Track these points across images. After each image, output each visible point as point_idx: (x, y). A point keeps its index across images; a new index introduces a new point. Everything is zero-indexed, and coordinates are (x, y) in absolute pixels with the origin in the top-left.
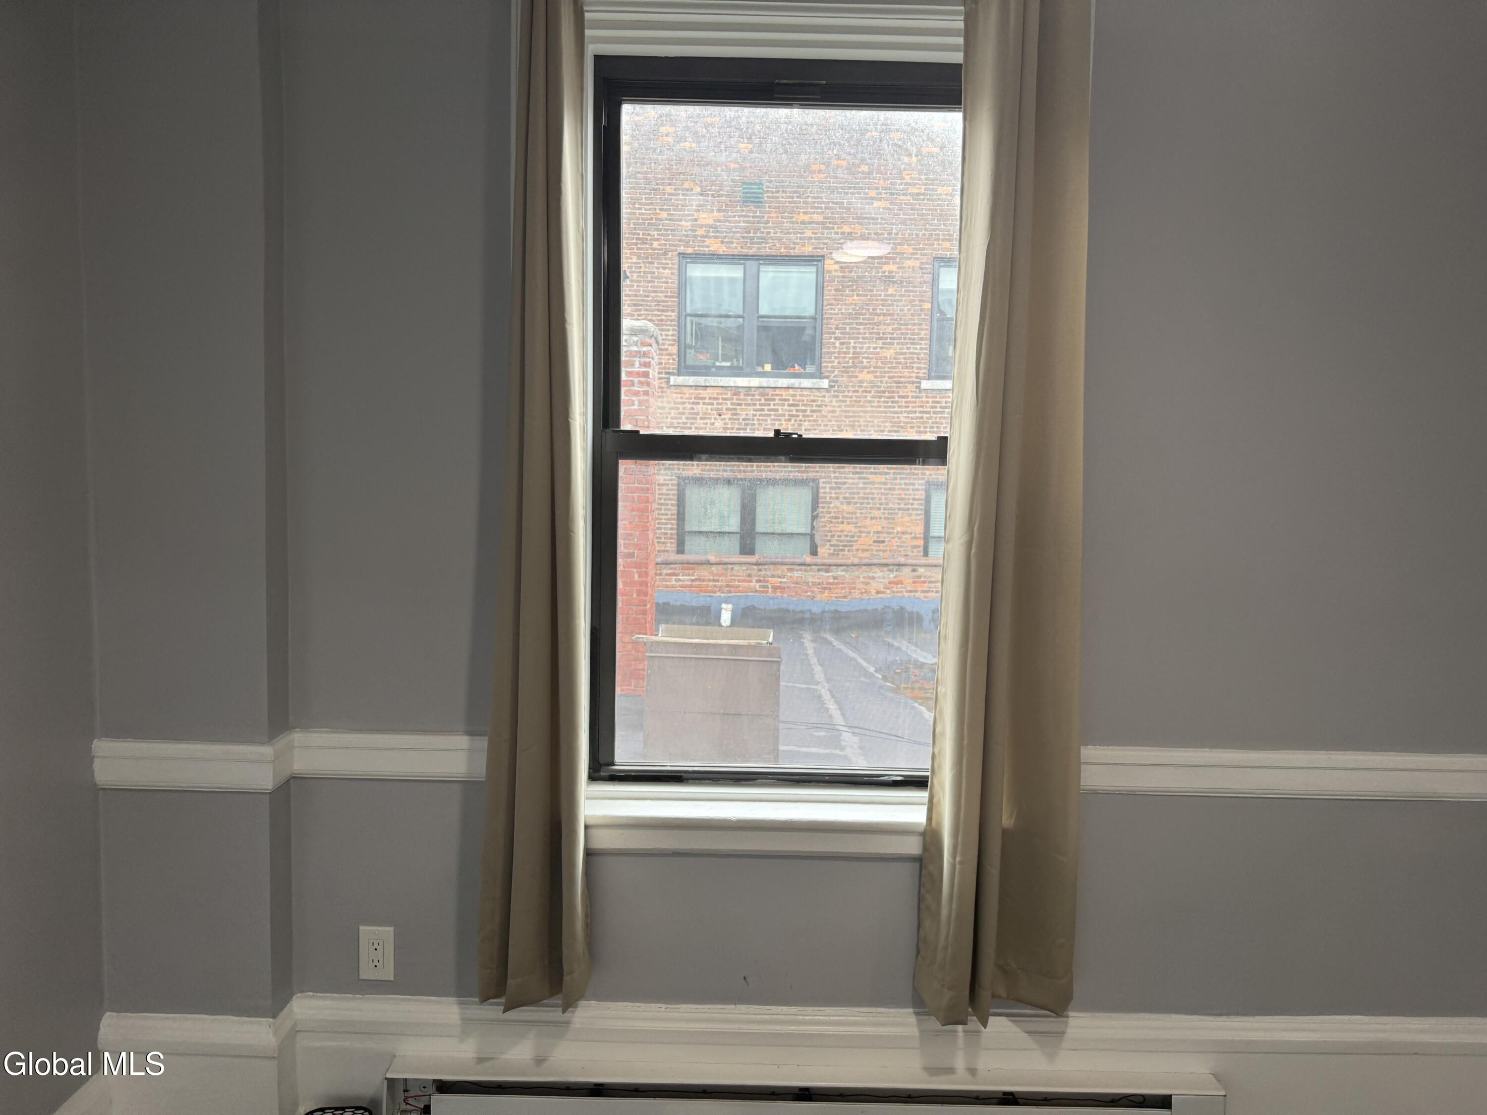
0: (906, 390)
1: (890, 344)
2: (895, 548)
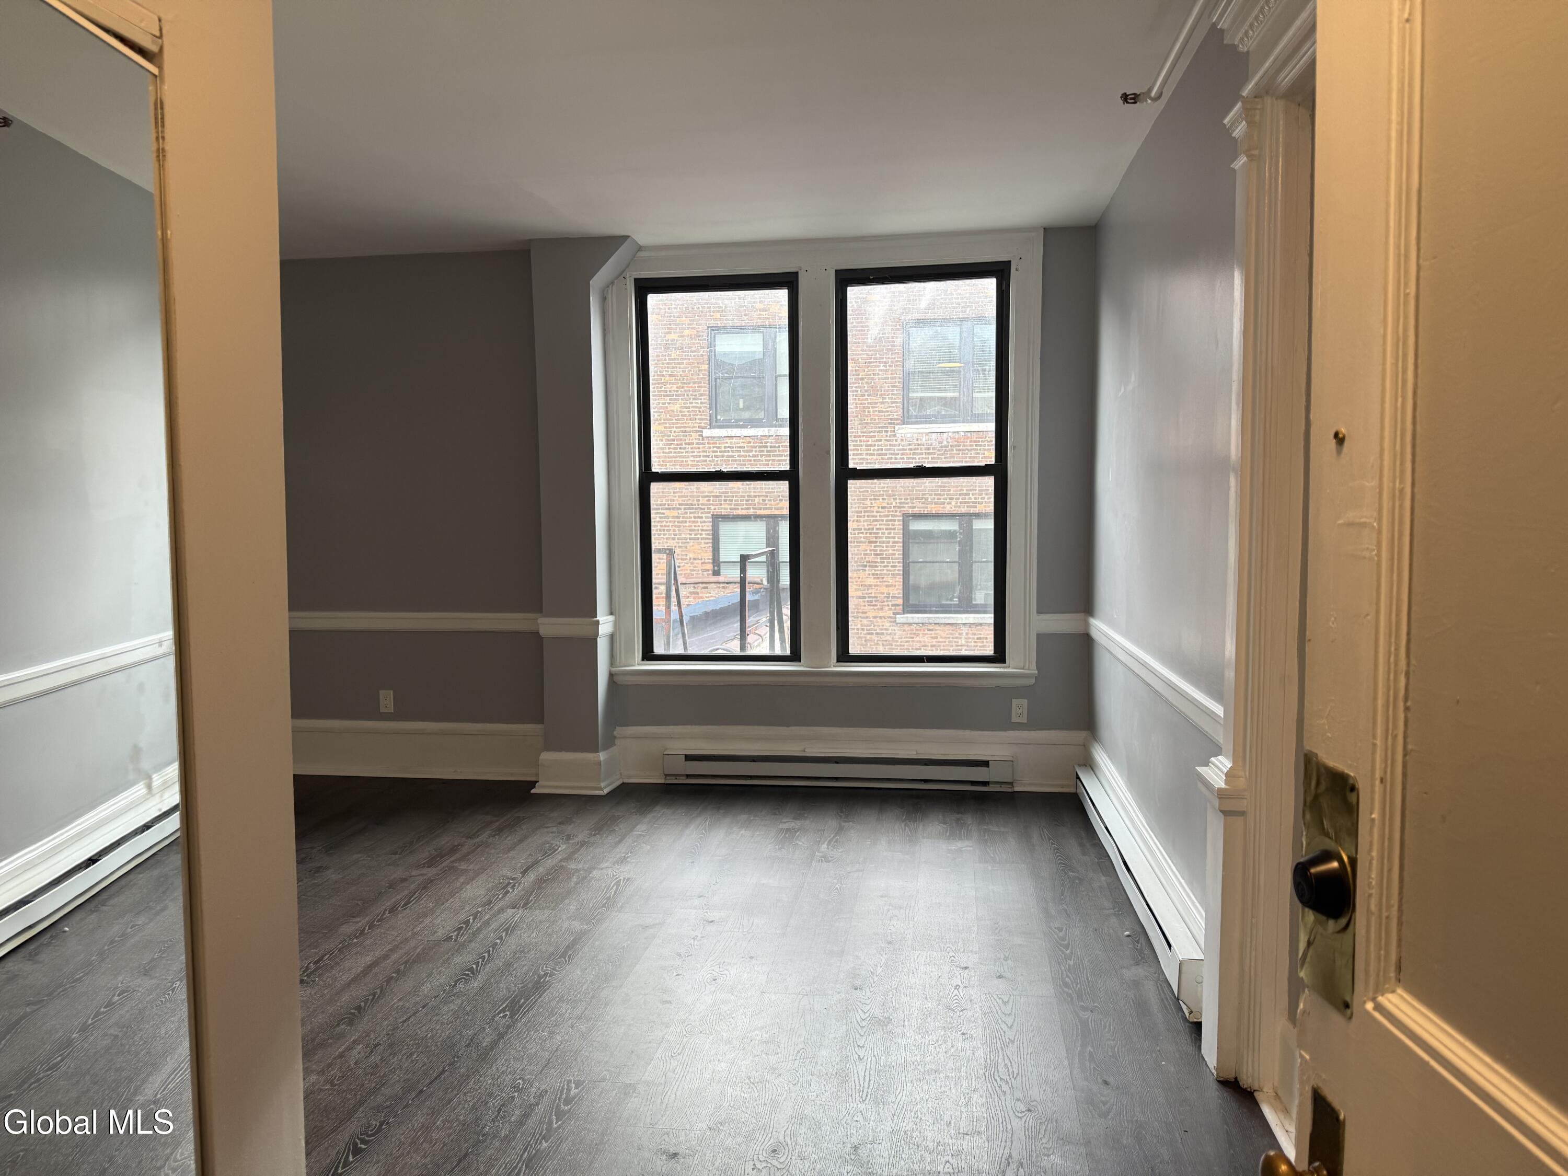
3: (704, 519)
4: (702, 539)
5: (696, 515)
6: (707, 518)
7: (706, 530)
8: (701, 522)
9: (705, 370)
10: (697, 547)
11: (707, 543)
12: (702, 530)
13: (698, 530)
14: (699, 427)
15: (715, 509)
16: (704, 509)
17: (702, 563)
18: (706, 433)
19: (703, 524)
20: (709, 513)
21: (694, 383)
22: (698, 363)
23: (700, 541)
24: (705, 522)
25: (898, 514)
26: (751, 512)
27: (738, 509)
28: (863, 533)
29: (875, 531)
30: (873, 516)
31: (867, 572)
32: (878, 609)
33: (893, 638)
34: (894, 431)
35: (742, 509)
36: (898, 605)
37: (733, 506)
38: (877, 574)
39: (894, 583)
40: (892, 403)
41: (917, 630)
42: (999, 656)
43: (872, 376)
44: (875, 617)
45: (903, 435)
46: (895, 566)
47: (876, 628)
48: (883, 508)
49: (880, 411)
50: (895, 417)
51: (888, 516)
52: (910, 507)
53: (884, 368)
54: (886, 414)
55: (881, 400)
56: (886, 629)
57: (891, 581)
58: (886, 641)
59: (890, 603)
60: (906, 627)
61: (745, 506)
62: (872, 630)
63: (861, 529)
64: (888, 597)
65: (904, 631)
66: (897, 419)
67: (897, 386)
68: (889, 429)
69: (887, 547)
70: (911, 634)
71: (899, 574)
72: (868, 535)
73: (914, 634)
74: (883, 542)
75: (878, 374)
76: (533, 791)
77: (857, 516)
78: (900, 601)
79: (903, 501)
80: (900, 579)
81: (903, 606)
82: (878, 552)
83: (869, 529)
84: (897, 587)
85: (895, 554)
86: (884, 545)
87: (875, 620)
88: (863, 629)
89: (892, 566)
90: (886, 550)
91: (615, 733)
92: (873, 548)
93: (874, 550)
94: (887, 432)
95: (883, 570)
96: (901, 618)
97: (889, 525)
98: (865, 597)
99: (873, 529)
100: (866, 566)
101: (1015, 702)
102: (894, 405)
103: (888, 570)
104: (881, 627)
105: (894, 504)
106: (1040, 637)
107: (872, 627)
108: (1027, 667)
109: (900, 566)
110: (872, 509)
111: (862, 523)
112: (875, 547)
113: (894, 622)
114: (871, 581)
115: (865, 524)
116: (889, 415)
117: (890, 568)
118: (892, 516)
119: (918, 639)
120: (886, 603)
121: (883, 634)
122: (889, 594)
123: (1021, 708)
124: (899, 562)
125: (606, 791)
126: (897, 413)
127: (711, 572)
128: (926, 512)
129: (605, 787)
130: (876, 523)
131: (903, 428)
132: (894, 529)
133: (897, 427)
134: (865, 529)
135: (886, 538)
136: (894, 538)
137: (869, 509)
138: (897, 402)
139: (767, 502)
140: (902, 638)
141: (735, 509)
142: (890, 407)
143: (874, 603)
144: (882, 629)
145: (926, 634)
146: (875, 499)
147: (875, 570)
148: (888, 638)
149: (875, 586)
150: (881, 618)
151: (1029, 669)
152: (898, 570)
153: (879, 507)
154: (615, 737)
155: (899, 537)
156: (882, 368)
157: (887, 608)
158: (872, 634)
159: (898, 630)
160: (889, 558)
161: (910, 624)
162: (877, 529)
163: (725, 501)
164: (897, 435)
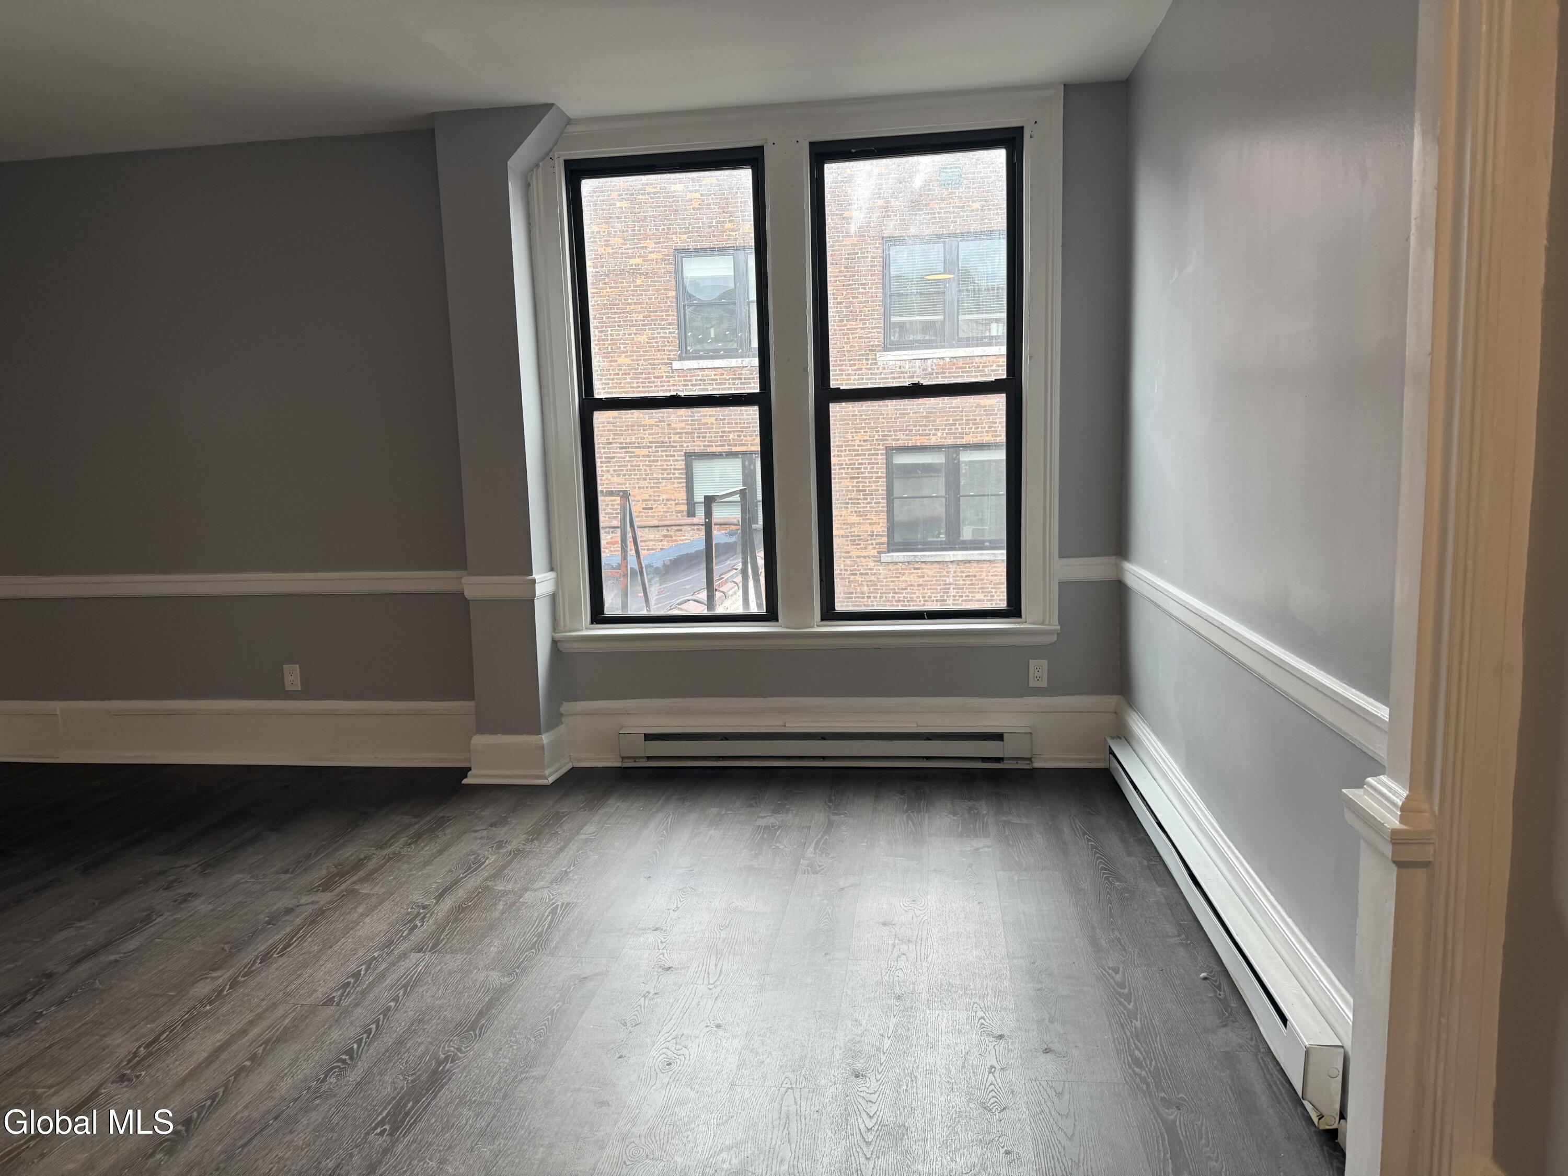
0: (660, 371)
1: (642, 330)
2: (662, 513)
3: (676, 458)
4: (675, 478)
5: (668, 453)
6: (679, 456)
7: (679, 469)
8: (673, 461)
9: (672, 297)
10: (669, 487)
11: (680, 483)
12: (675, 469)
13: (671, 469)
14: (668, 359)
15: (688, 446)
16: (676, 447)
17: (676, 504)
18: (676, 365)
19: (676, 463)
20: (681, 451)
21: (662, 311)
22: (665, 290)
23: (673, 480)
24: (677, 461)
25: (881, 447)
26: (726, 448)
27: (712, 446)
28: (844, 468)
29: (857, 466)
30: (854, 450)
31: (849, 510)
32: (862, 548)
33: (878, 578)
34: (876, 359)
35: (716, 446)
36: (882, 544)
37: (706, 443)
38: (860, 512)
39: (877, 521)
40: (873, 328)
41: (903, 569)
42: (1013, 609)
43: (851, 300)
44: (859, 557)
45: (885, 363)
46: (879, 503)
47: (860, 568)
48: (864, 441)
49: (860, 338)
50: (876, 343)
51: (870, 450)
52: (894, 440)
53: (863, 290)
54: (866, 340)
55: (861, 326)
56: (870, 569)
57: (874, 518)
58: (871, 581)
59: (874, 542)
60: (891, 567)
61: (719, 443)
62: (855, 570)
63: (842, 464)
64: (872, 536)
65: (890, 570)
66: (879, 346)
67: (877, 310)
68: (870, 357)
69: (869, 482)
70: (896, 573)
71: (883, 511)
72: (850, 471)
73: (900, 573)
74: (866, 478)
75: (857, 298)
76: (465, 781)
77: (838, 451)
78: (885, 540)
79: (886, 433)
80: (884, 516)
81: (888, 543)
82: (861, 488)
83: (850, 464)
84: (881, 524)
85: (878, 490)
86: (867, 481)
87: (858, 560)
88: (846, 570)
89: (875, 503)
90: (869, 486)
91: (562, 709)
92: (855, 484)
93: (856, 486)
94: (867, 360)
95: (866, 507)
96: (885, 557)
97: (871, 459)
98: (847, 536)
99: (854, 464)
100: (848, 503)
101: (1033, 663)
102: (874, 330)
103: (871, 507)
104: (865, 567)
105: (877, 437)
106: (1062, 585)
107: (856, 567)
108: (1047, 622)
109: (884, 503)
110: (853, 443)
111: (843, 458)
112: (857, 482)
113: (877, 561)
114: (854, 519)
115: (847, 458)
116: (870, 342)
117: (873, 505)
118: (875, 450)
119: (904, 578)
120: (870, 542)
121: (867, 574)
122: (873, 532)
123: (1040, 670)
124: (883, 499)
125: (551, 780)
126: (878, 340)
127: (685, 514)
128: (910, 445)
129: (550, 776)
130: (857, 458)
131: (884, 356)
132: (877, 463)
133: (878, 354)
134: (846, 464)
135: (869, 473)
136: (877, 473)
137: (849, 443)
138: (878, 328)
139: (742, 437)
140: (887, 578)
141: (709, 446)
142: (871, 332)
143: (857, 542)
144: (866, 569)
145: (913, 573)
146: (856, 432)
147: (858, 508)
148: (873, 578)
149: (858, 524)
150: (864, 557)
151: (1049, 625)
152: (882, 507)
153: (860, 441)
154: (562, 715)
155: (882, 472)
156: (861, 290)
157: (871, 547)
158: (856, 574)
159: (883, 569)
160: (872, 495)
161: (896, 563)
162: (859, 464)
163: (699, 437)
164: (879, 363)
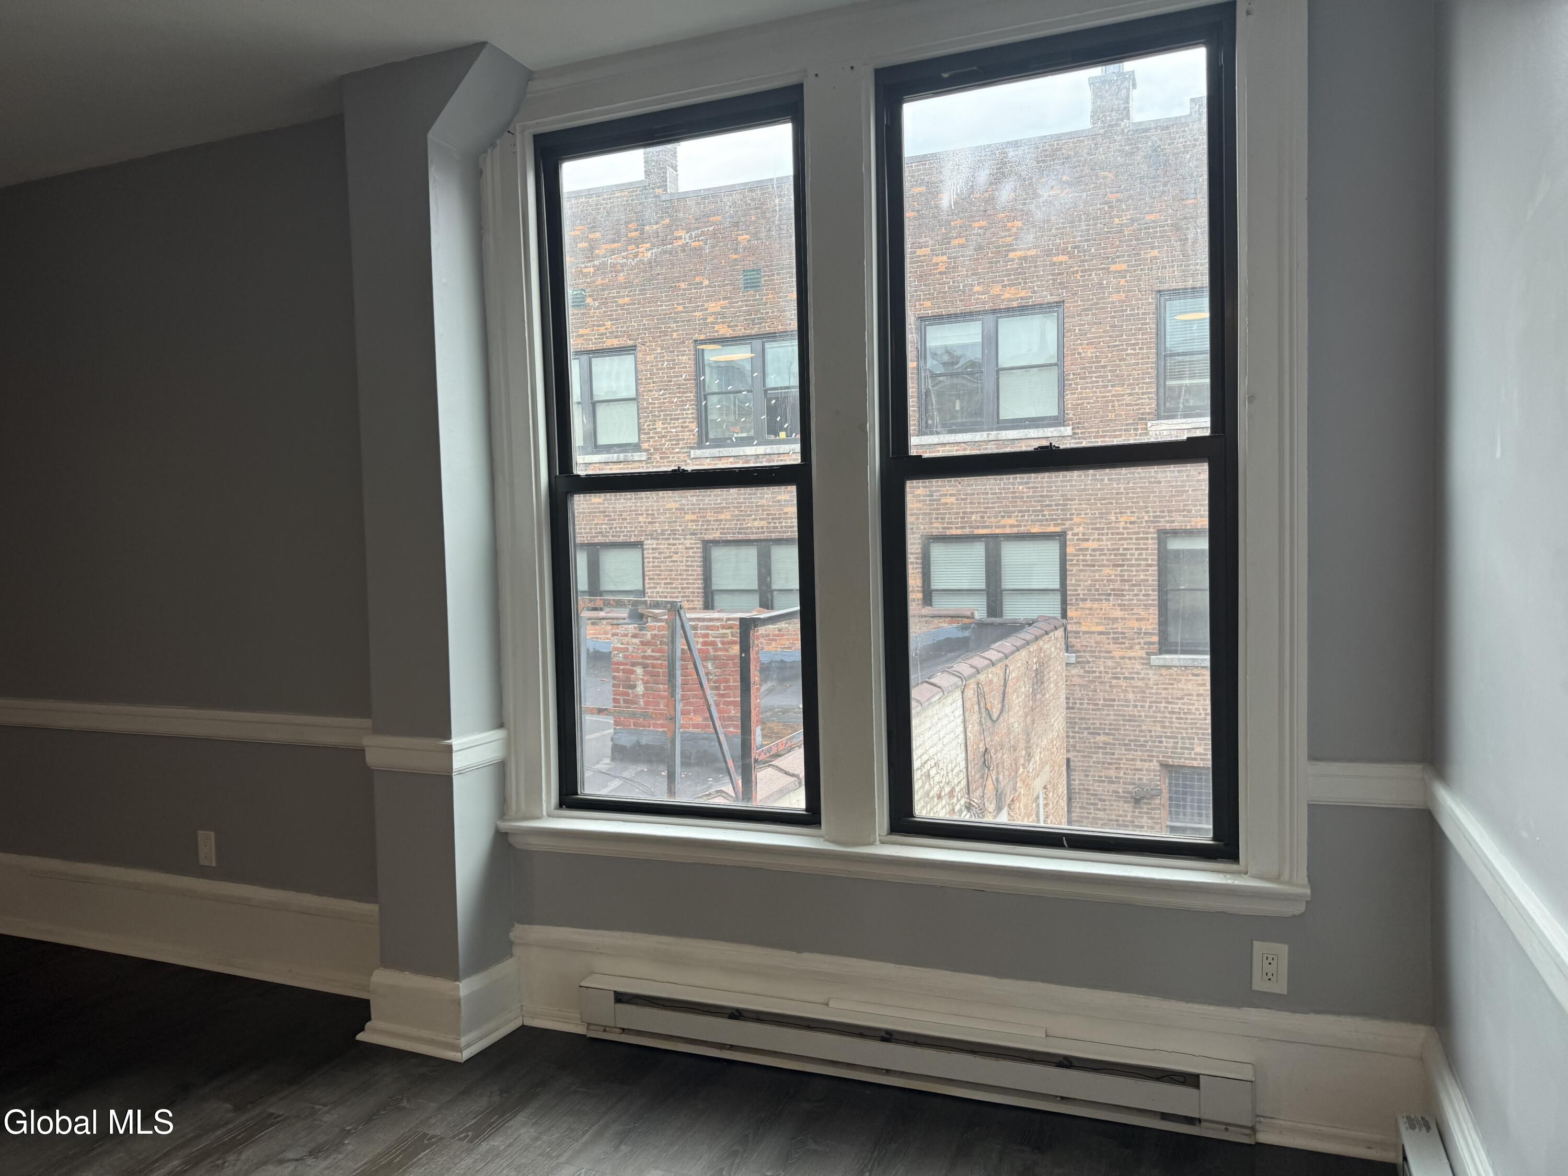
7: (916, 554)
11: (916, 568)
15: (925, 529)
25: (1151, 530)
26: (967, 531)
27: (952, 528)
28: (1105, 554)
29: (1121, 552)
30: (1118, 534)
31: (1111, 603)
32: (1126, 648)
33: (1146, 684)
34: (1146, 429)
35: (956, 528)
36: (1153, 643)
37: (945, 525)
38: (1124, 605)
39: (1146, 616)
40: (1143, 394)
41: (1177, 675)
43: (1118, 362)
44: (1123, 658)
45: (1158, 433)
46: (1148, 595)
47: (1124, 671)
48: (1131, 523)
49: (1127, 405)
50: (1148, 411)
51: (1138, 533)
52: (1168, 522)
53: (1132, 352)
54: (1135, 407)
55: (1129, 391)
56: (1137, 673)
57: (1143, 613)
58: (1137, 687)
59: (1142, 641)
60: (1164, 671)
61: (960, 525)
62: (1118, 673)
63: (1103, 550)
64: (1139, 634)
65: (1161, 675)
66: (1149, 414)
67: (1149, 373)
68: (1139, 427)
69: (1137, 571)
70: (1170, 679)
71: (1153, 605)
72: (1112, 557)
73: (1175, 679)
74: (1132, 566)
75: (1125, 360)
76: (360, 1037)
77: (1099, 534)
78: (1155, 639)
79: (1158, 514)
80: (1154, 611)
81: (1160, 643)
82: (1126, 578)
83: (1113, 550)
84: (1151, 620)
85: (1147, 580)
86: (1134, 569)
87: (1122, 661)
88: (1107, 673)
89: (1144, 595)
90: (1135, 576)
91: (511, 935)
92: (1119, 573)
93: (1120, 576)
94: (1136, 429)
95: (1133, 600)
96: (1156, 660)
97: (1139, 544)
98: (1109, 633)
99: (1118, 549)
100: (1110, 595)
101: (1259, 948)
102: (1145, 396)
103: (1138, 600)
104: (1131, 670)
105: (1146, 518)
106: (1314, 809)
107: (1119, 670)
108: (1286, 876)
109: (1155, 595)
110: (1117, 525)
111: (1104, 543)
112: (1121, 571)
113: (1146, 664)
114: (1118, 613)
115: (1109, 543)
116: (1139, 409)
117: (1141, 597)
118: (1144, 533)
119: (1180, 685)
120: (1136, 641)
121: (1133, 678)
122: (1141, 629)
123: (1274, 963)
124: (1153, 590)
125: (466, 1055)
126: (1149, 405)
127: (920, 602)
128: (1188, 528)
129: (468, 1045)
130: (1123, 542)
131: (1157, 425)
132: (1147, 549)
133: (1149, 424)
134: (1108, 550)
135: (1136, 560)
136: (1146, 560)
137: (1113, 525)
138: (1149, 393)
139: (986, 519)
140: (1157, 684)
141: (948, 528)
142: (1141, 399)
143: (1121, 640)
144: (1131, 673)
145: (1192, 680)
146: (1121, 513)
147: (1122, 600)
148: (1140, 684)
149: (1122, 619)
150: (1130, 658)
151: (1289, 883)
152: (1153, 600)
153: (1126, 523)
154: (511, 944)
155: (1153, 559)
156: (1129, 351)
157: (1137, 647)
158: (1119, 678)
159: (1154, 674)
160: (1140, 585)
161: (1169, 667)
162: (1124, 549)
163: (937, 519)
164: (1151, 433)
